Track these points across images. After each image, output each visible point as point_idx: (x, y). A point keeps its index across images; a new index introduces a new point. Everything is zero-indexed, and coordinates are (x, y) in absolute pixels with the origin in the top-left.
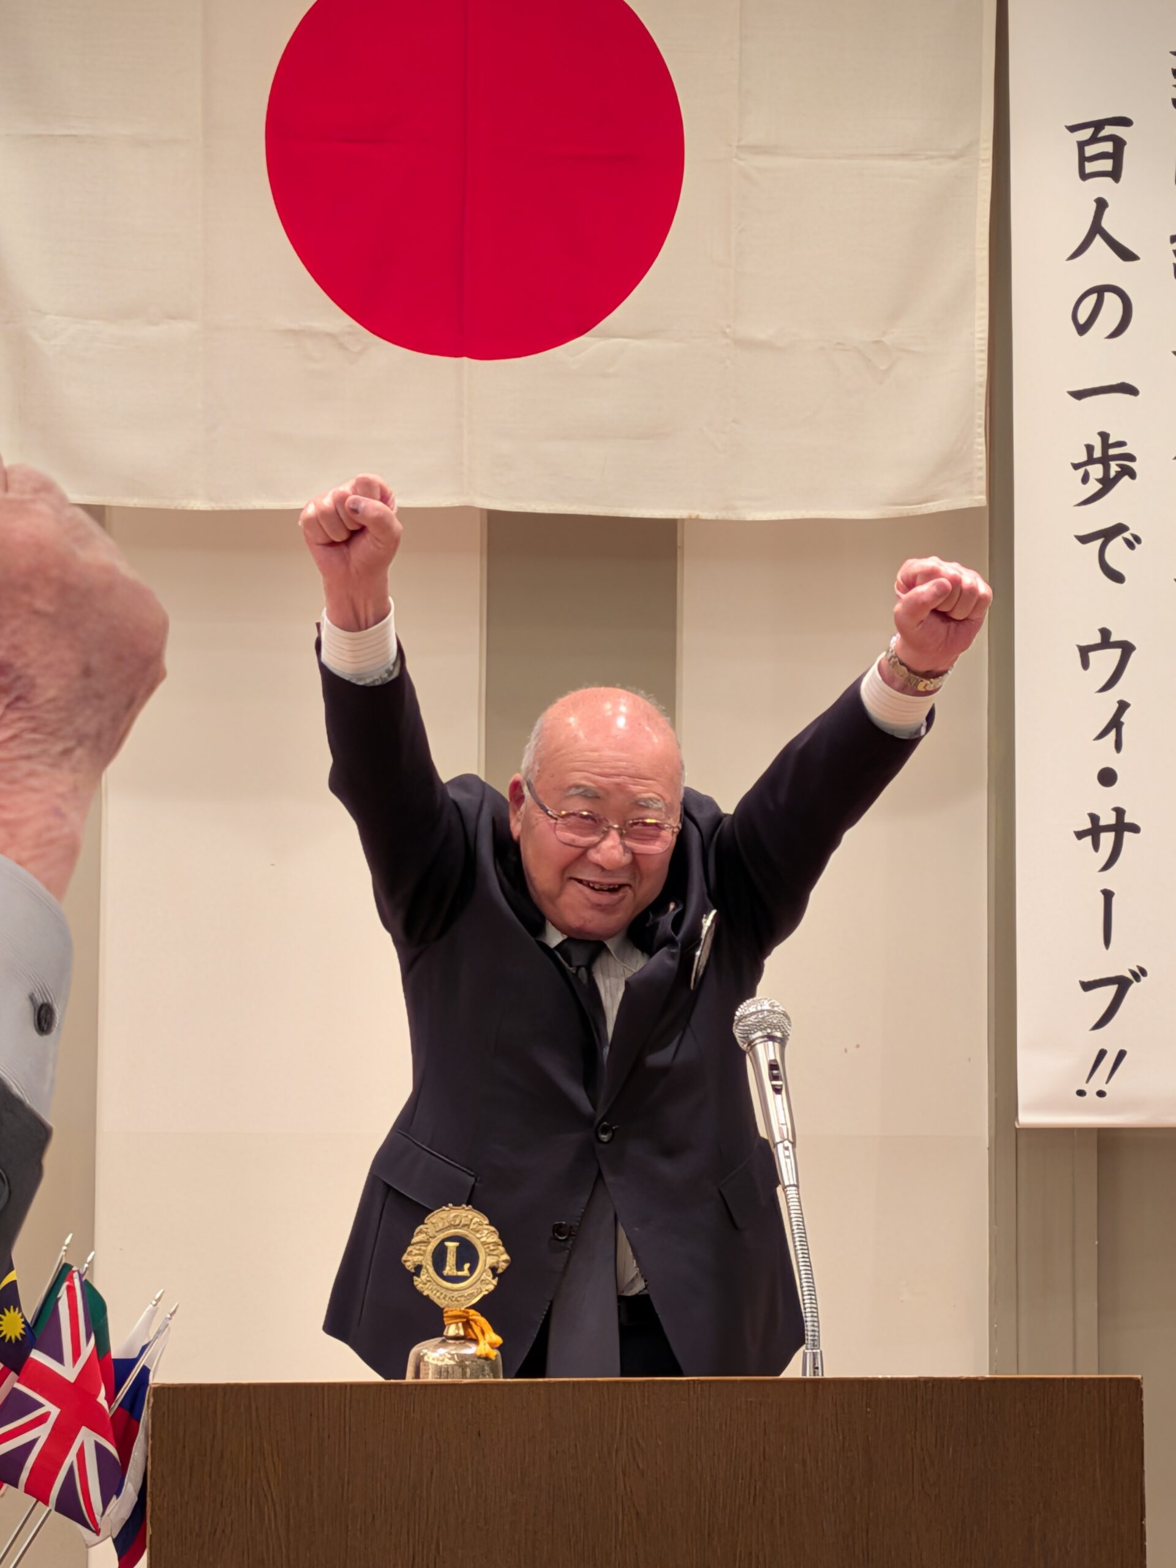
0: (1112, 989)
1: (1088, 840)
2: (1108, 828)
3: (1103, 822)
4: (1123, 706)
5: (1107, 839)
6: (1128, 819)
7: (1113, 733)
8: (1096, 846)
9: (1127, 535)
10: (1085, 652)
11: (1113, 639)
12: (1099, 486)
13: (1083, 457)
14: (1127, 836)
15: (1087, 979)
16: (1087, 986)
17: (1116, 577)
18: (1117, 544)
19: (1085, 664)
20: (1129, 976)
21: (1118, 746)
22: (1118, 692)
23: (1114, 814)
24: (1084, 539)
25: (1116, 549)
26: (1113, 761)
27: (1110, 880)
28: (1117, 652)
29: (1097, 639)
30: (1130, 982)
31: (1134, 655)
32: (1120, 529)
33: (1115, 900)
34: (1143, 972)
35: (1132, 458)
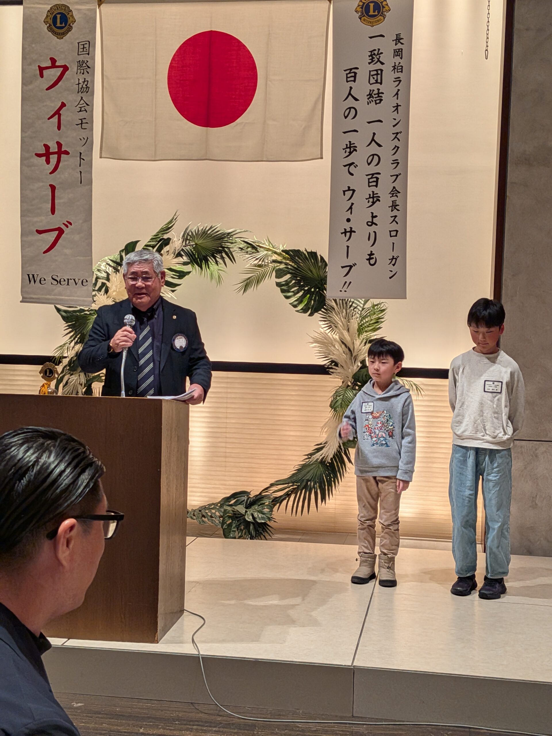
0: (348, 268)
1: (344, 234)
2: (348, 232)
3: (347, 230)
4: (352, 204)
5: (348, 234)
6: (353, 230)
7: (350, 211)
8: (345, 236)
9: (354, 165)
10: (344, 192)
11: (351, 188)
12: (348, 154)
13: (345, 147)
14: (353, 233)
15: (342, 266)
16: (343, 267)
17: (352, 174)
18: (352, 166)
19: (344, 195)
20: (352, 265)
21: (351, 213)
22: (351, 201)
23: (350, 229)
24: (345, 166)
25: (352, 168)
26: (350, 217)
27: (348, 244)
28: (351, 192)
29: (347, 189)
30: (352, 266)
31: (355, 192)
32: (353, 163)
33: (349, 248)
34: (356, 264)
35: (356, 147)
